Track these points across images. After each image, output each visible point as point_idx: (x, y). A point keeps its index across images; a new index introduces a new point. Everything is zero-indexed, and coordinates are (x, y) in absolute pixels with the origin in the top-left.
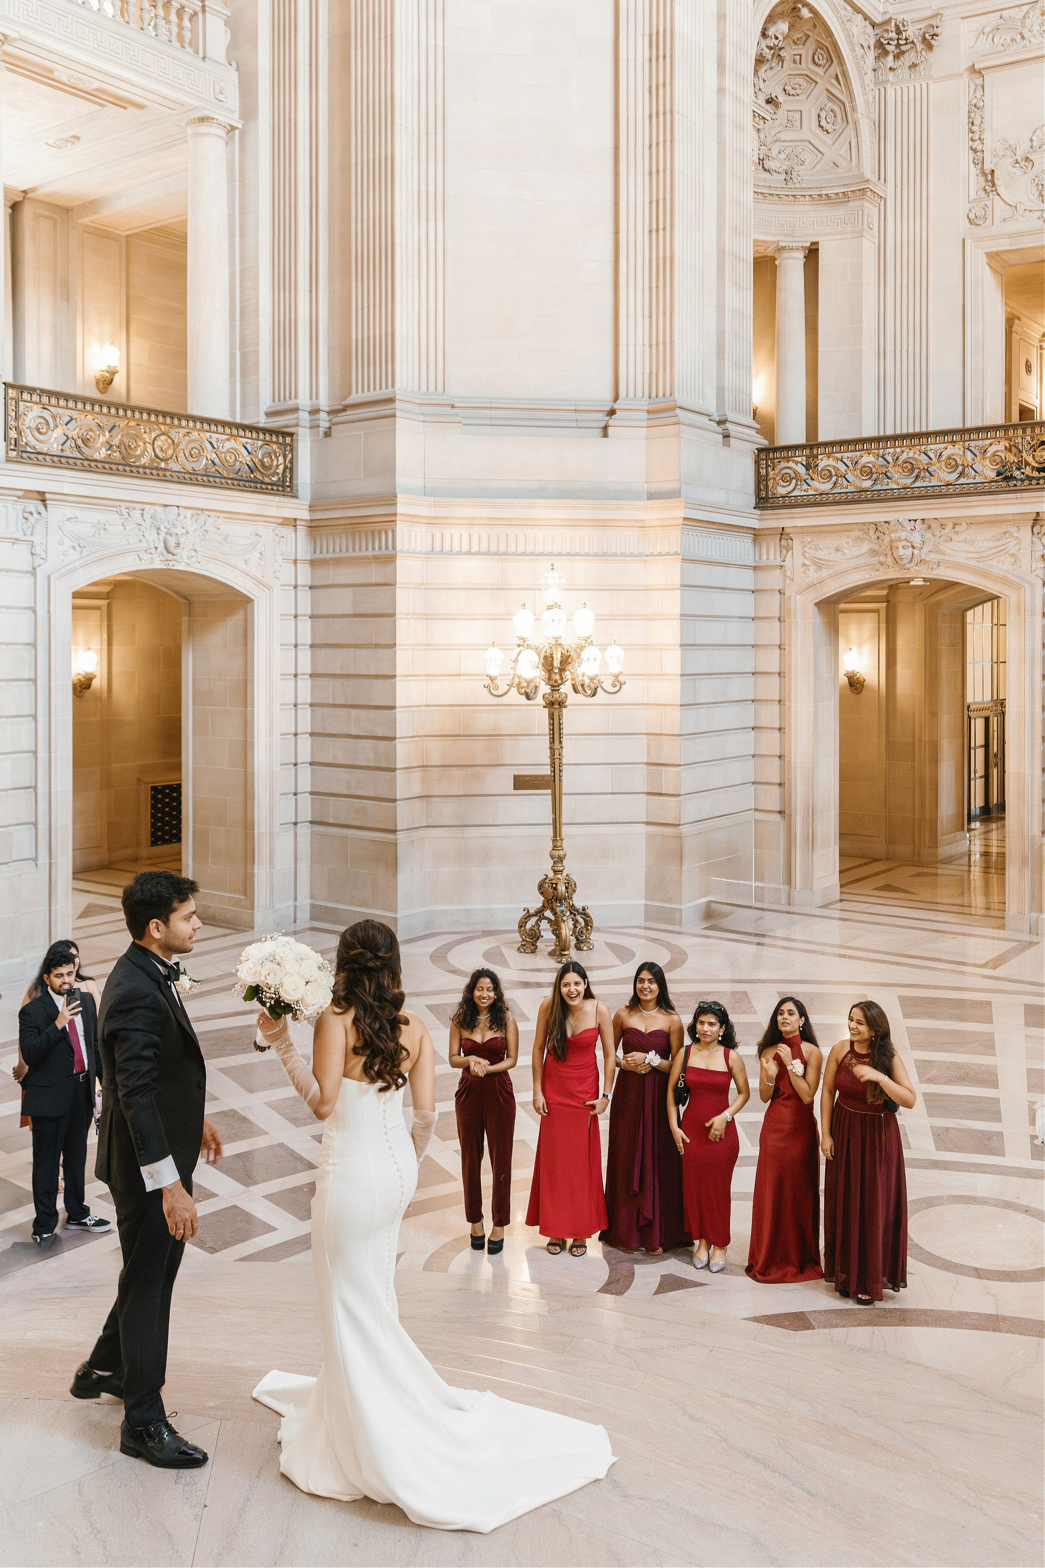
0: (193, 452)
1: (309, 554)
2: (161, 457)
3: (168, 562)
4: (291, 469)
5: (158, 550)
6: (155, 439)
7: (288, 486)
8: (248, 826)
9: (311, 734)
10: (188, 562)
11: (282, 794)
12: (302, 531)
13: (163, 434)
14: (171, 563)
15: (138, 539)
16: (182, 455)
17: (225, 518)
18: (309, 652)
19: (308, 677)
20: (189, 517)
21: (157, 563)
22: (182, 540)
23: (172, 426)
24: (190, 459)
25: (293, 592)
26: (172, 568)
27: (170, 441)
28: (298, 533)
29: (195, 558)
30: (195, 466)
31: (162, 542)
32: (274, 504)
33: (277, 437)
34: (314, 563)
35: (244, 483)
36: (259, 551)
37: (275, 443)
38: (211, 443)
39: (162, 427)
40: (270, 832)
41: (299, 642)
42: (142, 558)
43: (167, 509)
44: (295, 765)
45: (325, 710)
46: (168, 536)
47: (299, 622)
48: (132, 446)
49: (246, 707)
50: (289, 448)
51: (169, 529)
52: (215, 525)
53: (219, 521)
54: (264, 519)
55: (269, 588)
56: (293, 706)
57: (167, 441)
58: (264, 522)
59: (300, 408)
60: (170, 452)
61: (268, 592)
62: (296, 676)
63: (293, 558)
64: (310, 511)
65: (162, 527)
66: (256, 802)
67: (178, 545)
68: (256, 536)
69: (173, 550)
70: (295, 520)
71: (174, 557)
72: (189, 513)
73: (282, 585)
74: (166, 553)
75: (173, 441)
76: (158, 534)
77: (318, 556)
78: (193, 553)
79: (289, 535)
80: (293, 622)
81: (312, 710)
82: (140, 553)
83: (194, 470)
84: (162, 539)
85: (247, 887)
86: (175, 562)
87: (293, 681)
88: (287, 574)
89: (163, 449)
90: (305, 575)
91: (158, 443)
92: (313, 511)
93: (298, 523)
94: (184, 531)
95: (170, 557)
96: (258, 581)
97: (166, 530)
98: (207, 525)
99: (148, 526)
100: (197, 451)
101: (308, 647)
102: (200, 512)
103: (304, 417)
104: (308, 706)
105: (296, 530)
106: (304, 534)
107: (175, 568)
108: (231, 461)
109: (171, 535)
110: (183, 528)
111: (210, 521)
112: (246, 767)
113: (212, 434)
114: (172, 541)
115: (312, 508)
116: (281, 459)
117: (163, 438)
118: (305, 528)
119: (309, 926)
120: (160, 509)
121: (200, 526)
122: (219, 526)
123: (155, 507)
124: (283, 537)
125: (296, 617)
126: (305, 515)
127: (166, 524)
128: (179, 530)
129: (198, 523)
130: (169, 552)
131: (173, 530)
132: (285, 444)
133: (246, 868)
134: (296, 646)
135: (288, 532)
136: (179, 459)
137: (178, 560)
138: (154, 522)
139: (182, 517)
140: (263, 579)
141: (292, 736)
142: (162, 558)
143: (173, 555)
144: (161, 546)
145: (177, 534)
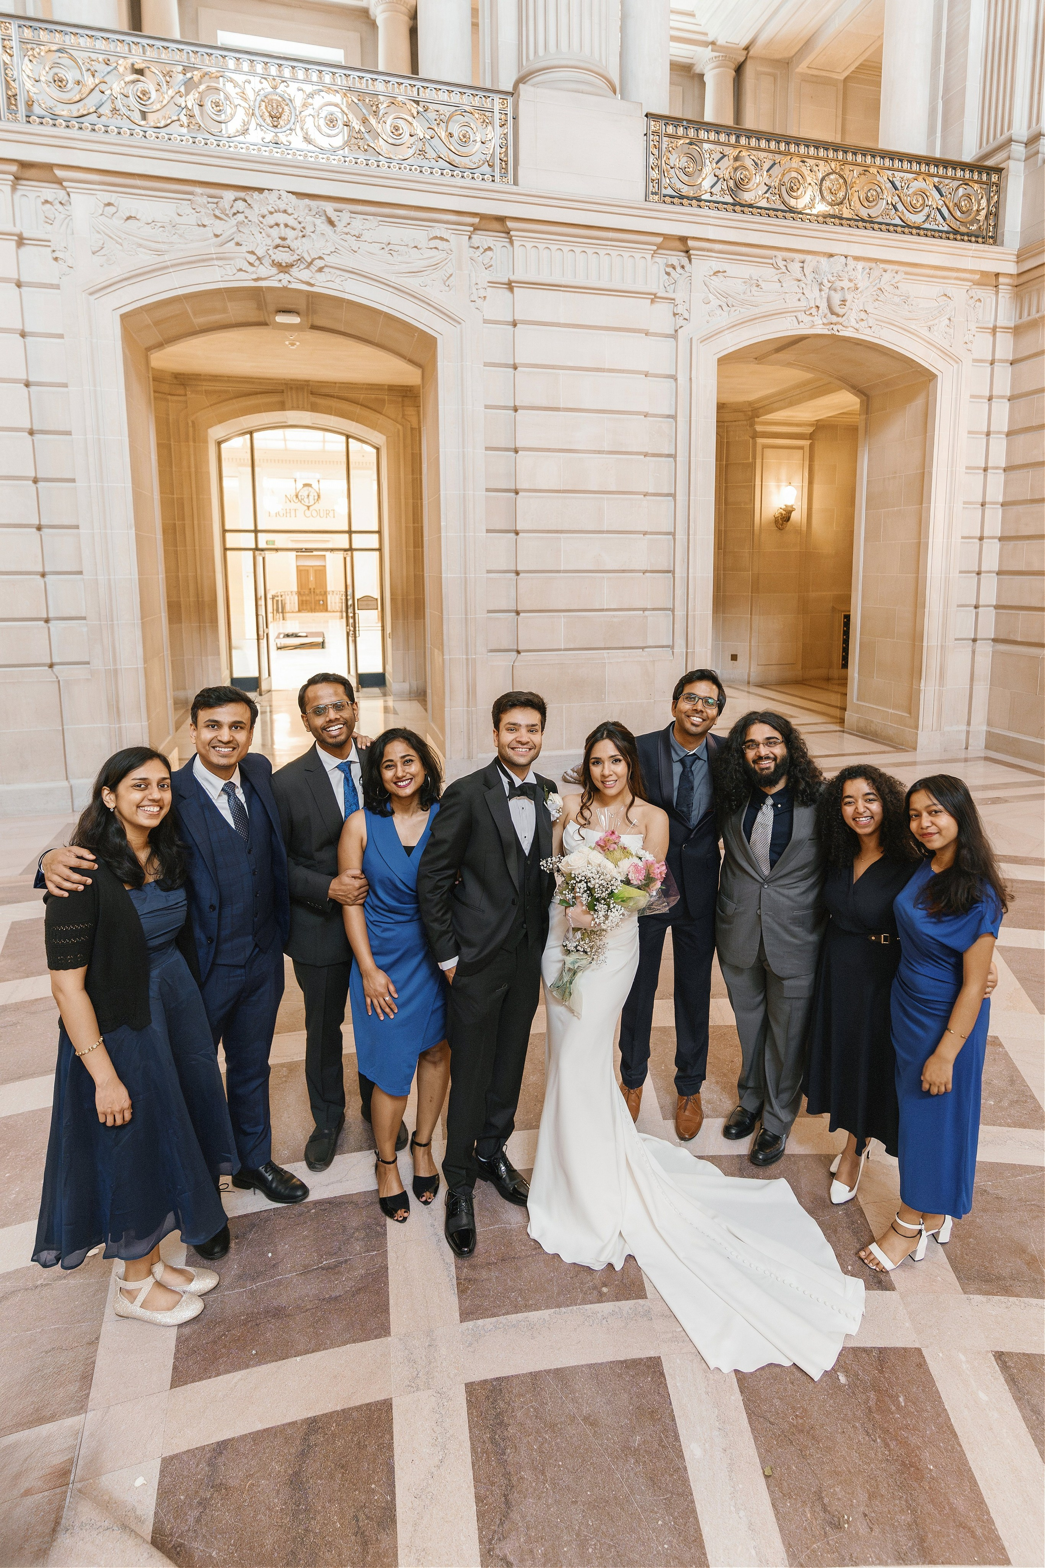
0: (869, 194)
1: (1013, 321)
2: (830, 200)
3: (832, 326)
4: (996, 215)
5: (820, 311)
6: (823, 179)
7: (992, 237)
8: (916, 638)
9: (1001, 539)
10: (857, 326)
11: (959, 606)
12: (1005, 293)
13: (834, 172)
14: (835, 328)
15: (797, 298)
16: (856, 198)
17: (906, 273)
18: (1004, 442)
19: (1001, 471)
20: (860, 270)
21: (817, 326)
22: (849, 297)
23: (845, 163)
24: (866, 204)
25: (989, 369)
26: (837, 333)
27: (841, 181)
28: (1000, 295)
29: (865, 322)
30: (870, 211)
31: (825, 300)
32: (971, 253)
33: (980, 173)
34: (1017, 331)
35: (933, 233)
36: (947, 316)
37: (976, 182)
38: (892, 183)
39: (833, 165)
40: (942, 646)
41: (992, 429)
42: (800, 320)
43: (832, 259)
44: (979, 573)
45: (1020, 508)
46: (832, 292)
47: (993, 404)
48: (795, 188)
49: (921, 504)
50: (994, 187)
51: (833, 282)
52: (893, 282)
53: (898, 277)
54: (955, 274)
55: (957, 360)
56: (979, 506)
57: (838, 180)
58: (956, 278)
59: (1014, 138)
60: (841, 194)
61: (956, 366)
62: (985, 470)
63: (991, 326)
64: (1017, 262)
65: (825, 282)
66: (927, 610)
67: (844, 302)
68: (945, 298)
69: (837, 309)
70: (997, 275)
71: (840, 320)
72: (860, 265)
73: (975, 361)
74: (829, 314)
75: (845, 182)
76: (820, 290)
77: (1025, 318)
78: (863, 315)
79: (989, 299)
80: (986, 406)
81: (1003, 510)
82: (799, 314)
83: (870, 217)
84: (825, 296)
85: (912, 705)
86: (840, 327)
87: (982, 476)
88: (982, 345)
89: (833, 190)
90: (1005, 346)
91: (827, 184)
92: (1023, 261)
93: (1001, 280)
94: (852, 285)
95: (834, 319)
96: (945, 354)
97: (830, 284)
98: (883, 282)
99: (809, 282)
100: (875, 193)
101: (1004, 436)
102: (873, 265)
103: (1018, 150)
104: (999, 506)
105: (997, 292)
106: (1008, 296)
107: (840, 334)
108: (918, 205)
109: (835, 290)
110: (850, 280)
111: (887, 277)
112: (917, 572)
113: (896, 173)
114: (836, 298)
115: (1020, 258)
116: (984, 203)
117: (832, 177)
118: (1009, 287)
119: (983, 755)
120: (824, 260)
121: (874, 284)
122: (898, 284)
123: (818, 258)
124: (979, 300)
125: (990, 399)
126: (1012, 268)
127: (830, 277)
128: (846, 284)
129: (871, 279)
130: (833, 313)
131: (839, 284)
132: (989, 184)
133: (912, 684)
134: (988, 434)
135: (987, 294)
136: (852, 204)
137: (844, 324)
138: (817, 277)
139: (850, 268)
140: (949, 348)
141: (977, 541)
142: (825, 321)
143: (838, 315)
144: (824, 306)
145: (843, 288)
